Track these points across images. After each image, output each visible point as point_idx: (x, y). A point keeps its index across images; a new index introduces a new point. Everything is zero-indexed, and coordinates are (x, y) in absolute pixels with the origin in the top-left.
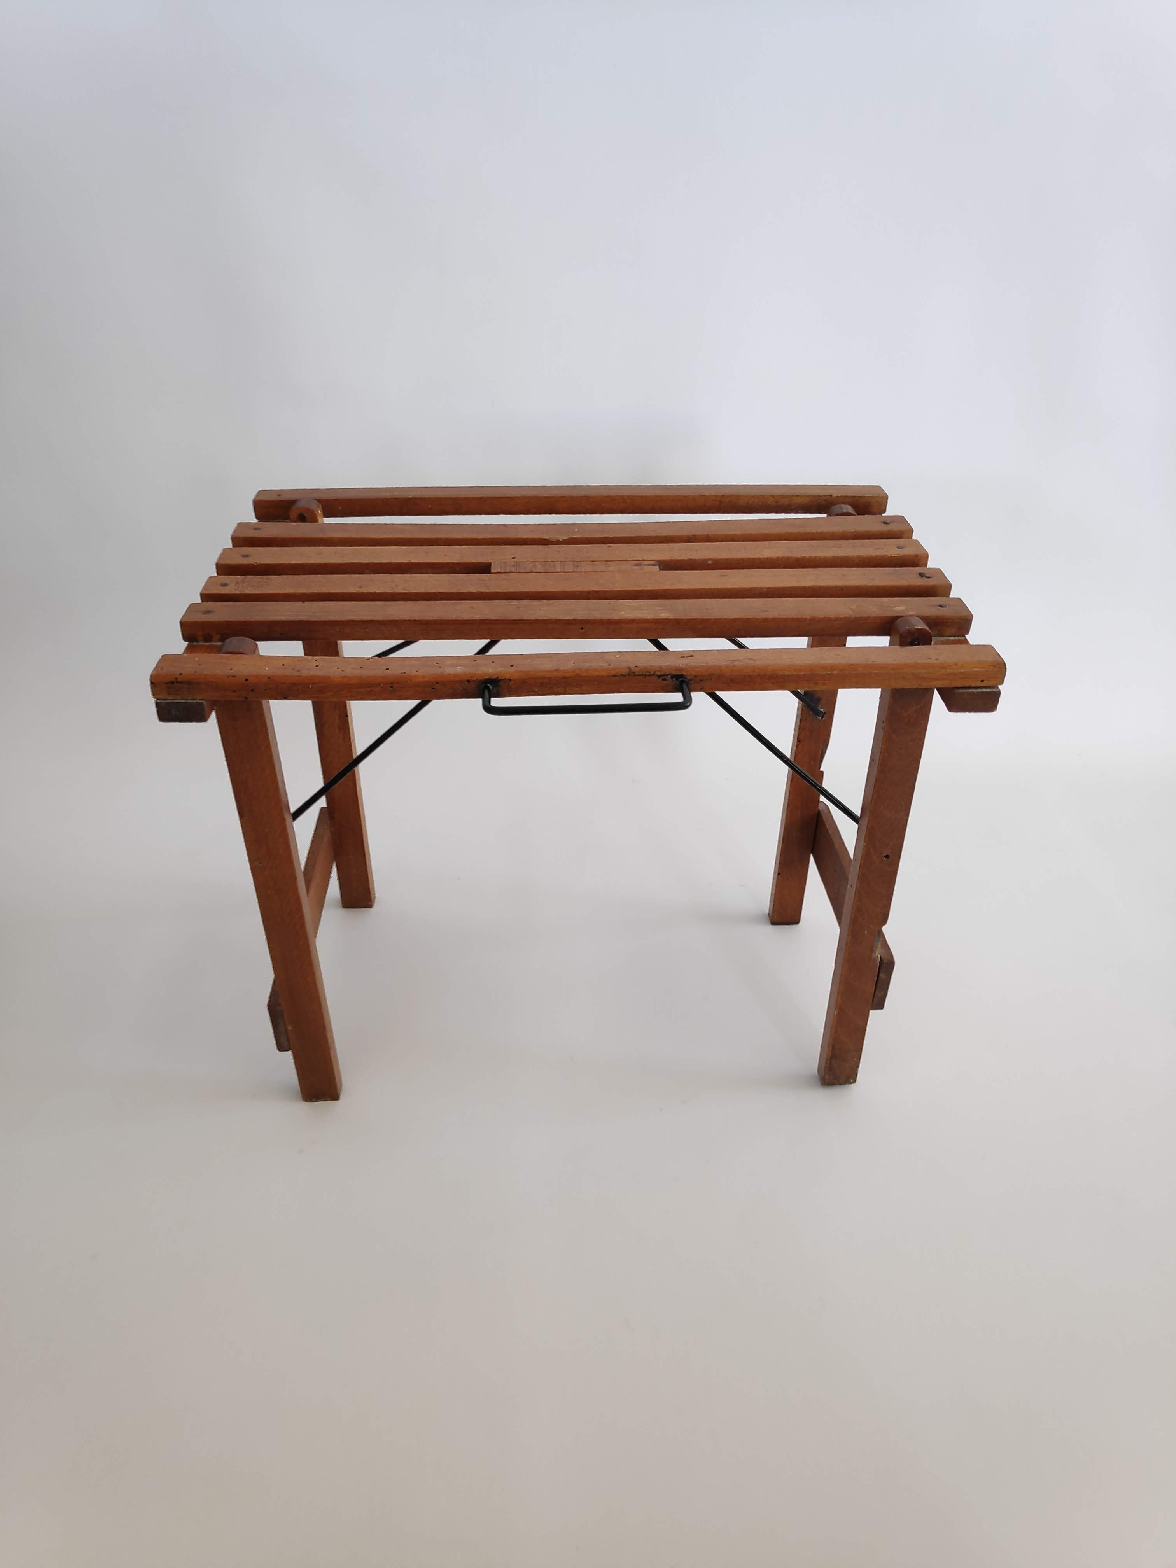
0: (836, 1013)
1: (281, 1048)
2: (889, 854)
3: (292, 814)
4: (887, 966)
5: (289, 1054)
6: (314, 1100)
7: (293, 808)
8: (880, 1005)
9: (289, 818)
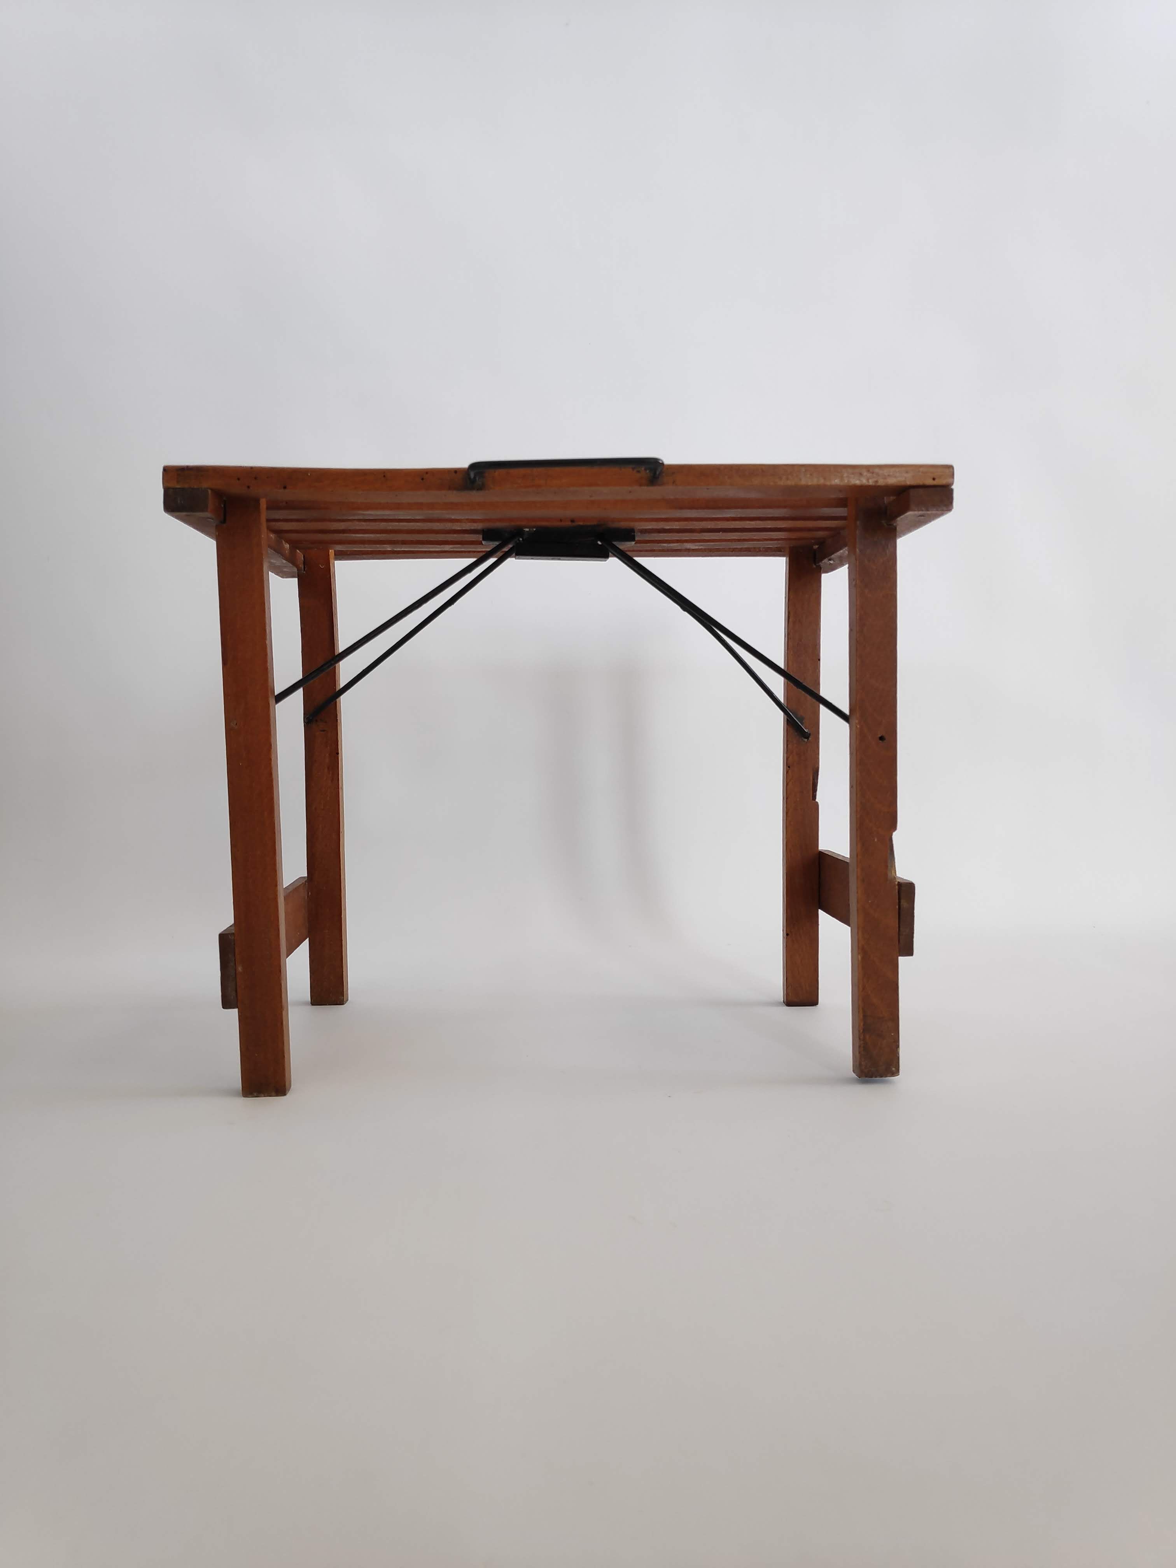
0: (860, 957)
1: (226, 1004)
2: (884, 735)
3: (275, 696)
4: (907, 891)
5: (234, 1013)
6: (255, 1094)
7: (278, 690)
8: (908, 950)
9: (272, 701)
